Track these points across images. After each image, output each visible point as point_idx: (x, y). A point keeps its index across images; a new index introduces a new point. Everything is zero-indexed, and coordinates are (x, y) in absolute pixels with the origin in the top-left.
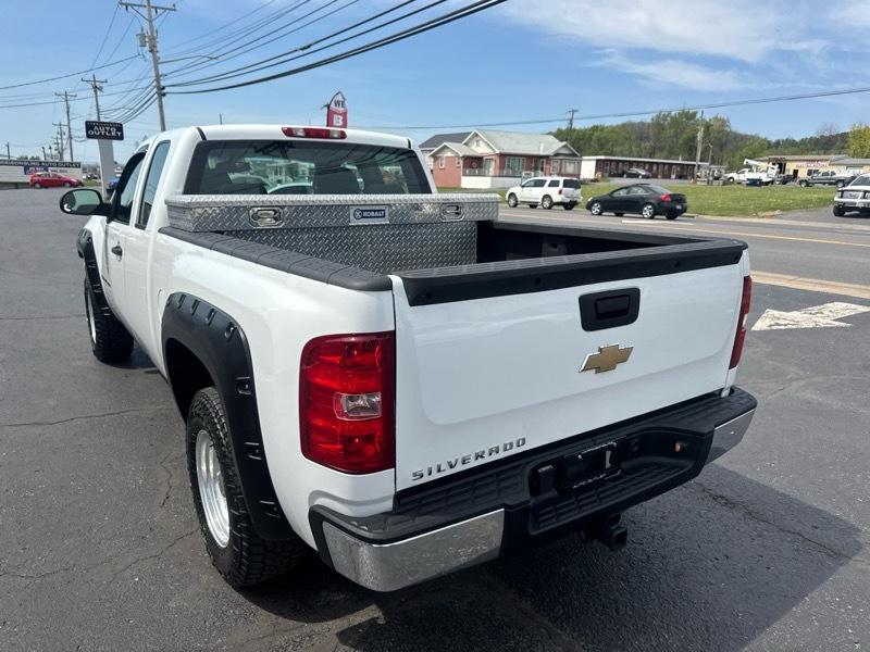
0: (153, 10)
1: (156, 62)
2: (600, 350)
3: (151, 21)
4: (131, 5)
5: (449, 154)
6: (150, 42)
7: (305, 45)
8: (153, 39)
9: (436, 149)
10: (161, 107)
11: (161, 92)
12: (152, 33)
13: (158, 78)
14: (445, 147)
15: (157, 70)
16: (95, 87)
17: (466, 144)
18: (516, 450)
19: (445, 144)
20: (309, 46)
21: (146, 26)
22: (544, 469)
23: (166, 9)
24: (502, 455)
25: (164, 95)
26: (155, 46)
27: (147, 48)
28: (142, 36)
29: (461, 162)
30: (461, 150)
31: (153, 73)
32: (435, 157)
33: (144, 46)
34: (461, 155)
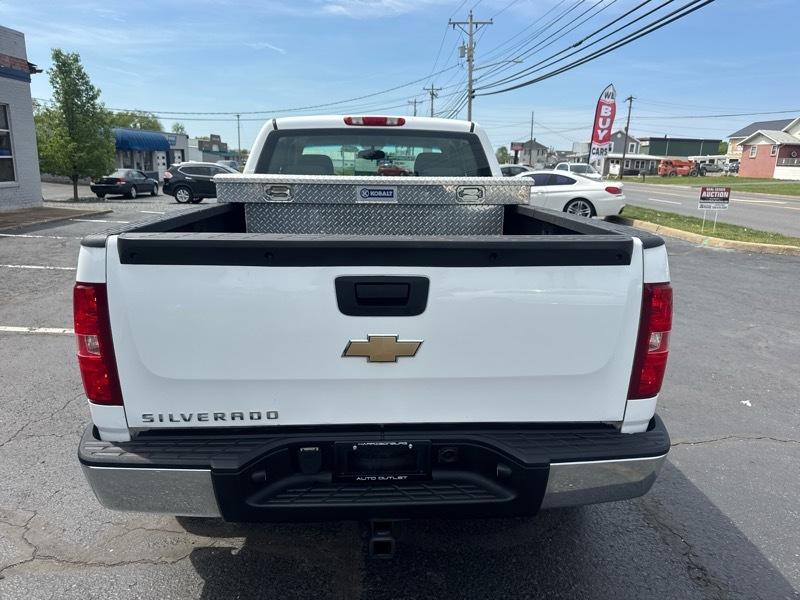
0: (474, 26)
1: (471, 69)
2: (369, 338)
3: (471, 35)
4: (458, 23)
5: (763, 142)
6: (468, 52)
7: (578, 41)
8: (471, 50)
9: (747, 138)
10: (470, 107)
11: (471, 96)
12: (471, 44)
13: (471, 82)
14: (759, 134)
15: (470, 76)
16: (433, 94)
17: (785, 131)
18: (265, 422)
19: (759, 131)
20: (580, 43)
21: (467, 40)
22: (306, 449)
23: (484, 23)
24: (247, 423)
25: (473, 97)
26: (471, 56)
27: (466, 58)
28: (463, 49)
29: (777, 151)
30: (780, 137)
31: (468, 79)
32: (745, 146)
33: (462, 57)
34: (778, 143)
